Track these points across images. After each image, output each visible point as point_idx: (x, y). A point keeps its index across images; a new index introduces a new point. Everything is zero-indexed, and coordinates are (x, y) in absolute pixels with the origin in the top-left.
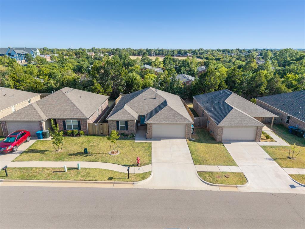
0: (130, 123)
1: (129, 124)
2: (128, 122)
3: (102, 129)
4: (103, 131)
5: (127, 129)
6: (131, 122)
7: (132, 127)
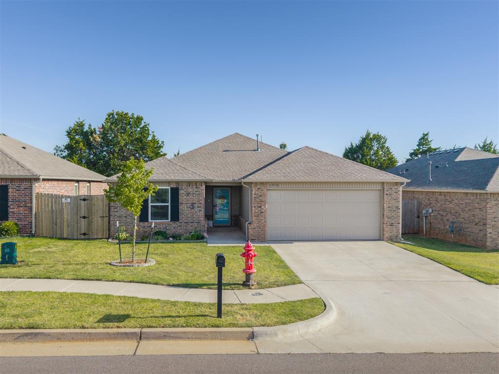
0: (188, 194)
1: (182, 198)
2: (181, 192)
3: (84, 217)
4: (90, 224)
5: (175, 217)
6: (190, 190)
7: (193, 208)
